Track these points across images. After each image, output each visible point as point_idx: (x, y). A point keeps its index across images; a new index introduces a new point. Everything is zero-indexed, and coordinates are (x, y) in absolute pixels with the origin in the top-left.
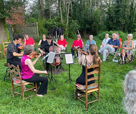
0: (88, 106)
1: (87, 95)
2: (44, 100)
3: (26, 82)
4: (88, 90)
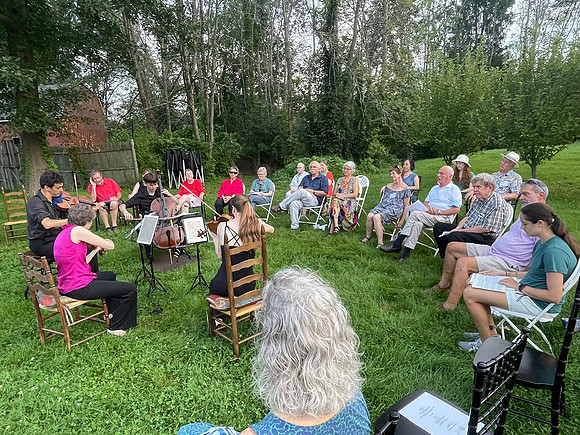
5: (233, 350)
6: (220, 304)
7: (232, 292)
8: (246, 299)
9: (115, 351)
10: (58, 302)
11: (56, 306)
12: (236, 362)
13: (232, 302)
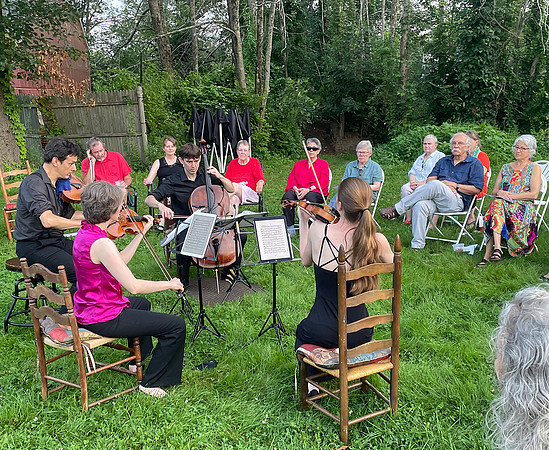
0: (351, 436)
1: (345, 388)
2: (172, 410)
3: (97, 336)
4: (350, 368)
5: (339, 433)
6: (322, 357)
7: (344, 341)
8: (363, 353)
10: (76, 336)
11: (72, 342)
13: (343, 357)
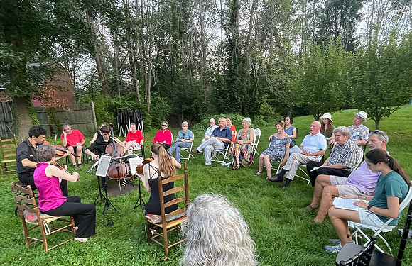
0: (170, 253)
1: (165, 232)
2: (88, 248)
5: (164, 252)
6: (155, 219)
7: (163, 211)
8: (173, 215)
9: (80, 253)
10: (39, 218)
12: (166, 260)
13: (164, 218)
